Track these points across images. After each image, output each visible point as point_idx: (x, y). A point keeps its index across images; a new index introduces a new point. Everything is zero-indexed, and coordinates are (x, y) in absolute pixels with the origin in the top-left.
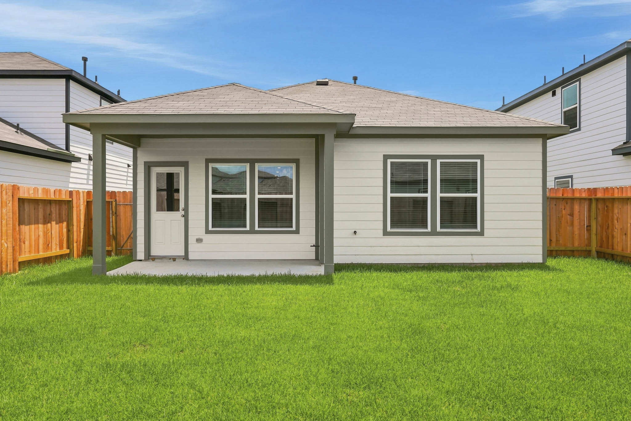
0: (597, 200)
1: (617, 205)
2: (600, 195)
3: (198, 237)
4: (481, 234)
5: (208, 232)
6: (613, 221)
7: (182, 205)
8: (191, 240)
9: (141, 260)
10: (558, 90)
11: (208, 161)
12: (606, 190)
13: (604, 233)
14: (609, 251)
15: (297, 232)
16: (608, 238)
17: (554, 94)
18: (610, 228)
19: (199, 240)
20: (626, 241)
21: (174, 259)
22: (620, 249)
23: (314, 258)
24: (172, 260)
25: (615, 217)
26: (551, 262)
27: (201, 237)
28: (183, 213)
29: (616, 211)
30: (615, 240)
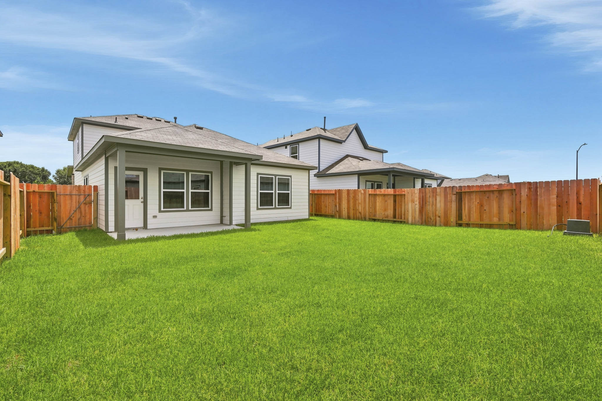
0: (315, 194)
1: (323, 197)
2: (316, 192)
3: (154, 215)
4: (291, 208)
5: (160, 211)
6: (321, 203)
7: (141, 194)
8: (149, 216)
9: (111, 232)
10: (288, 147)
11: (160, 169)
12: (318, 191)
13: (318, 207)
14: (320, 213)
15: (211, 210)
16: (319, 208)
17: (286, 148)
18: (320, 205)
19: (155, 217)
20: (326, 209)
21: (136, 229)
22: (324, 212)
23: (220, 223)
24: (135, 230)
25: (322, 201)
26: (311, 218)
27: (156, 215)
28: (142, 200)
29: (322, 198)
30: (322, 210)
